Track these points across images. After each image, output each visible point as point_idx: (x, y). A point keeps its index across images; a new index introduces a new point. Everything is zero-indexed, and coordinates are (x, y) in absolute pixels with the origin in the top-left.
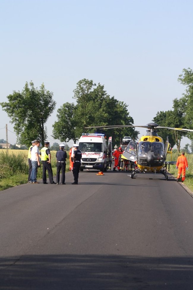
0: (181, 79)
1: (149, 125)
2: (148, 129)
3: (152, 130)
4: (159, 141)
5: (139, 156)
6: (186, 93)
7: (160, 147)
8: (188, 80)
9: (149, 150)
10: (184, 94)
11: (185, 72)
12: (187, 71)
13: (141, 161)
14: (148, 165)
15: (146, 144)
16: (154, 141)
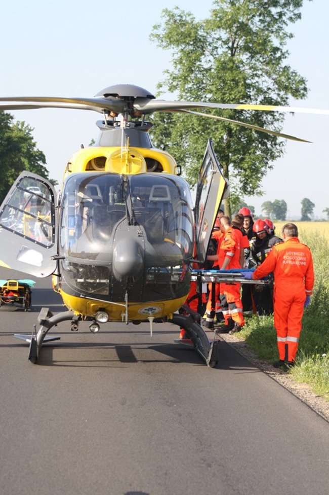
0: (158, 36)
1: (106, 95)
2: (105, 117)
3: (126, 120)
4: (159, 168)
6: (172, 69)
7: (168, 198)
8: (177, 35)
9: (119, 216)
11: (168, 18)
12: (173, 16)
13: (76, 276)
14: (115, 295)
15: (97, 186)
16: (141, 169)
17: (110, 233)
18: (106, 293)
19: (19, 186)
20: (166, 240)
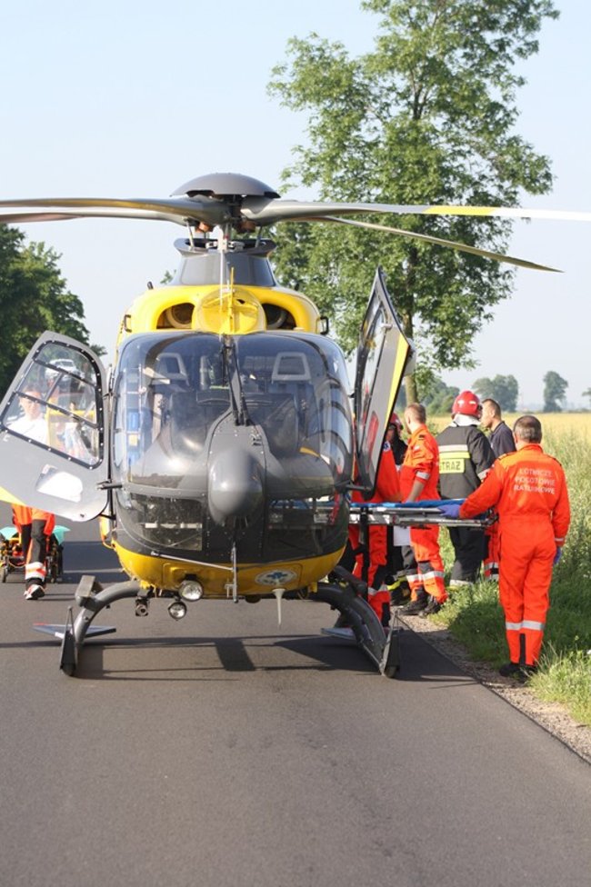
0: (281, 86)
1: (192, 193)
2: (189, 233)
3: (228, 237)
4: (289, 323)
5: (125, 467)
6: (307, 144)
7: (306, 376)
8: (316, 83)
9: (218, 409)
10: (300, 149)
11: (299, 54)
12: (308, 49)
13: (143, 517)
14: (213, 551)
15: (177, 356)
16: (256, 325)
17: (202, 441)
18: (198, 547)
19: (38, 358)
20: (303, 450)
